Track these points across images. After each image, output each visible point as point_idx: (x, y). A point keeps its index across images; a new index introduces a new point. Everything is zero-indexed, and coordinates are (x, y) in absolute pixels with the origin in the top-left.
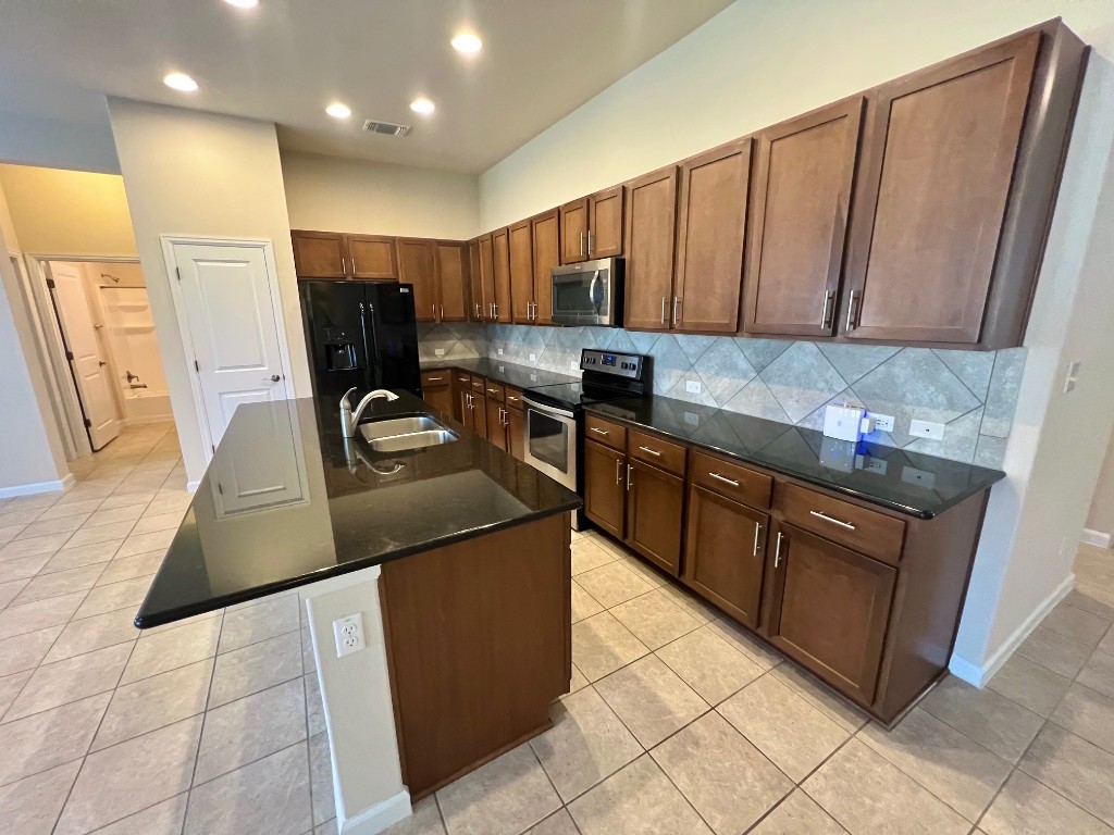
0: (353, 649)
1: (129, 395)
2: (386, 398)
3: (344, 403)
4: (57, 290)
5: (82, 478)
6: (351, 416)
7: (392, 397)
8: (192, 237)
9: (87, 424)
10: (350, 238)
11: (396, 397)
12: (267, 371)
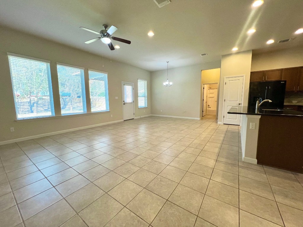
0: (253, 128)
1: (208, 109)
2: (269, 101)
3: (257, 102)
4: (204, 89)
5: (202, 119)
6: (258, 105)
7: (270, 101)
8: (230, 76)
9: (203, 111)
10: (267, 71)
11: (271, 101)
12: (238, 102)
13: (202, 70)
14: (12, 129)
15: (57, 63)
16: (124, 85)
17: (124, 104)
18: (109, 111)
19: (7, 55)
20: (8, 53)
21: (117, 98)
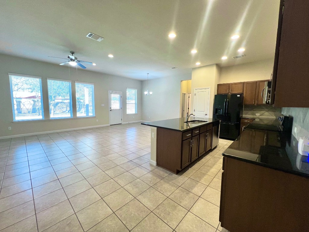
8: (199, 88)
12: (205, 113)
13: (182, 81)
14: (10, 128)
15: (47, 78)
16: (111, 93)
17: (111, 110)
18: (94, 116)
19: (8, 74)
20: (9, 73)
21: (103, 105)
